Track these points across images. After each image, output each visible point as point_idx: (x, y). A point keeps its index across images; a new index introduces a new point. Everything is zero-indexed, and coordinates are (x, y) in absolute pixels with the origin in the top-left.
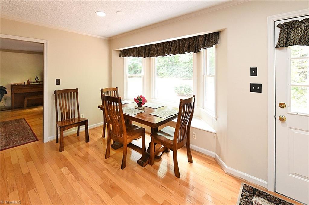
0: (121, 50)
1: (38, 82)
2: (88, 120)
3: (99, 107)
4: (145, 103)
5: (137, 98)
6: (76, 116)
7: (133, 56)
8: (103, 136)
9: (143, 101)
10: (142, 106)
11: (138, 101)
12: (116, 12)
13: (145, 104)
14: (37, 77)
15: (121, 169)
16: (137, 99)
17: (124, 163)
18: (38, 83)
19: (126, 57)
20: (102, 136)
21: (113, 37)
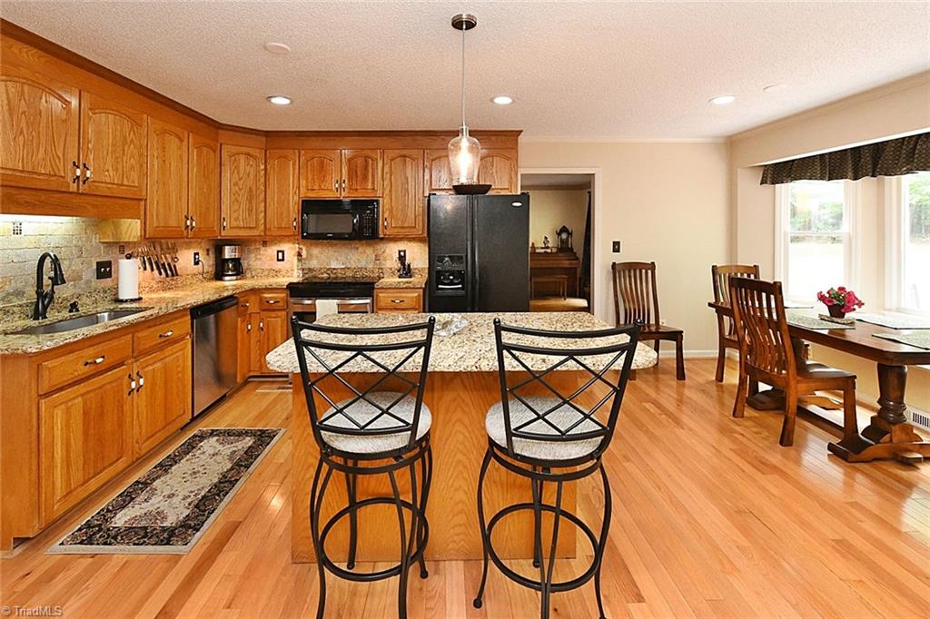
0: (766, 166)
1: (548, 248)
2: (682, 332)
3: (710, 305)
4: (856, 307)
5: (828, 293)
6: (652, 321)
7: (810, 179)
8: (719, 379)
9: (849, 302)
10: (844, 314)
11: (830, 301)
12: (765, 89)
13: (854, 309)
14: (546, 238)
15: (778, 445)
16: (827, 296)
17: (788, 436)
18: (549, 251)
19: (782, 183)
20: (714, 378)
21: (740, 133)
